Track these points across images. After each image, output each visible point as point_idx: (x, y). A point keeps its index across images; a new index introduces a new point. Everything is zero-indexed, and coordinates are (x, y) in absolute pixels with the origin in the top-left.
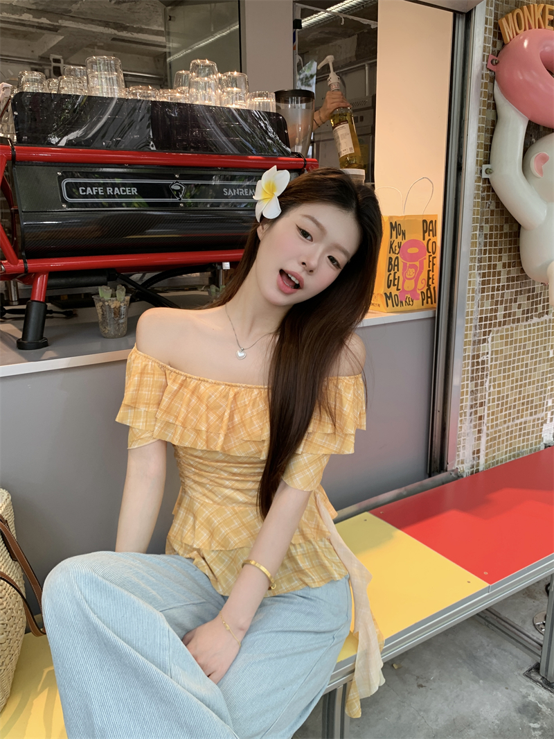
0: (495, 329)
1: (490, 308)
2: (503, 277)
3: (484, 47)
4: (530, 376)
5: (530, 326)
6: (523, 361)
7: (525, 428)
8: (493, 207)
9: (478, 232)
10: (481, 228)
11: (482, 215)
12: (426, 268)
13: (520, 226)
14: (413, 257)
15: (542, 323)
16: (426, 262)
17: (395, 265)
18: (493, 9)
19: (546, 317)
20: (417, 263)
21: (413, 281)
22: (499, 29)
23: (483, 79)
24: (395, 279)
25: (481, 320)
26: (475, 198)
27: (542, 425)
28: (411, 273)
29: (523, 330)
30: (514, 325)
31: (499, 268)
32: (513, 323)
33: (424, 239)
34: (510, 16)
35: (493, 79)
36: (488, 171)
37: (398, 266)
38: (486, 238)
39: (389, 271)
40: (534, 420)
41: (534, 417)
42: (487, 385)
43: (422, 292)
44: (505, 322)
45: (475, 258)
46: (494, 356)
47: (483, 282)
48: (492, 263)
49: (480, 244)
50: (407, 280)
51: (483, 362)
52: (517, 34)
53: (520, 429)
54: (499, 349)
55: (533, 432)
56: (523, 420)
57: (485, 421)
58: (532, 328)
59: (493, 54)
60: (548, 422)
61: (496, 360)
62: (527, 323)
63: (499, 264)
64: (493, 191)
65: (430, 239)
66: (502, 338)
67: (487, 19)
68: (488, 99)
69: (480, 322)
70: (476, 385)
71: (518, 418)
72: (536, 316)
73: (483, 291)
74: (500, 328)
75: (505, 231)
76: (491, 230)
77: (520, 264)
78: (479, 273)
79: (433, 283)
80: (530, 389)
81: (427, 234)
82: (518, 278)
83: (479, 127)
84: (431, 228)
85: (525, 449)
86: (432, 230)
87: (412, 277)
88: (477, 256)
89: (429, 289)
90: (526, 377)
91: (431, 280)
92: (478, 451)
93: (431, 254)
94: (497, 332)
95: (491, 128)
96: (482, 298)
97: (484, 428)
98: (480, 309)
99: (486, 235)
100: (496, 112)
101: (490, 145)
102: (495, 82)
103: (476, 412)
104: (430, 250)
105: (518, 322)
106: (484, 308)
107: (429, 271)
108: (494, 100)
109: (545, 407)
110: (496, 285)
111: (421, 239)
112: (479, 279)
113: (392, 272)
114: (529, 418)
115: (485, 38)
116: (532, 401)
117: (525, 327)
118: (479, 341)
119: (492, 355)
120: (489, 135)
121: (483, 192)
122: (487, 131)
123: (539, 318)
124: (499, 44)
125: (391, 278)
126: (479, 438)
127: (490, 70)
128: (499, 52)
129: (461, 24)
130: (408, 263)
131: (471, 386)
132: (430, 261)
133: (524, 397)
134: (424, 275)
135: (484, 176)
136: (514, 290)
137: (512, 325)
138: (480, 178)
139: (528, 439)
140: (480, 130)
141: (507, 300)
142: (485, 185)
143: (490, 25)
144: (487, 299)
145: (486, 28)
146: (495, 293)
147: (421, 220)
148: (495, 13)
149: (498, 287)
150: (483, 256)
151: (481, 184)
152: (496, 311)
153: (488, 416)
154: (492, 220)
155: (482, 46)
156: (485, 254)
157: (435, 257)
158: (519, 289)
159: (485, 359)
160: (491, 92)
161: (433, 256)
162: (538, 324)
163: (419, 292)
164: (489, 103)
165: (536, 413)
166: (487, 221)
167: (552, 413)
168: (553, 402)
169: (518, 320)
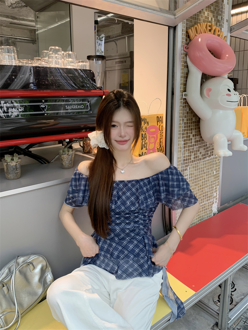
0: (190, 164)
1: (188, 155)
2: (193, 141)
3: (182, 41)
4: (206, 183)
5: (205, 161)
6: (203, 177)
7: (205, 207)
8: (188, 110)
9: (181, 122)
10: (183, 120)
11: (183, 114)
12: (159, 138)
13: (199, 119)
14: (153, 133)
15: (210, 159)
16: (159, 135)
17: (145, 137)
18: (185, 25)
19: (212, 157)
20: (155, 136)
21: (153, 144)
22: (188, 34)
23: (182, 55)
24: (145, 144)
25: (184, 160)
26: (180, 107)
27: (212, 205)
28: (152, 140)
29: (203, 163)
30: (199, 162)
31: (191, 137)
32: (198, 160)
33: (158, 125)
34: (193, 28)
35: (186, 55)
36: (185, 95)
37: (146, 137)
38: (185, 124)
39: (142, 140)
40: (209, 203)
41: (209, 201)
43: (158, 148)
44: (194, 161)
45: (181, 133)
46: (190, 176)
47: (185, 144)
48: (188, 135)
49: (182, 127)
50: (151, 144)
52: (196, 36)
53: (203, 207)
54: (192, 173)
55: (208, 208)
56: (204, 203)
58: (206, 162)
59: (186, 44)
60: (215, 203)
61: (191, 178)
62: (204, 160)
63: (191, 135)
64: (188, 103)
65: (160, 125)
66: (193, 167)
67: (183, 29)
68: (185, 64)
69: (184, 161)
71: (202, 203)
72: (208, 157)
73: (185, 148)
74: (192, 163)
75: (193, 120)
76: (187, 120)
77: (200, 134)
78: (183, 140)
79: (162, 144)
80: (206, 189)
81: (159, 123)
82: (199, 141)
83: (181, 76)
84: (160, 120)
85: (205, 216)
86: (161, 121)
87: (153, 142)
88: (181, 132)
89: (161, 147)
90: (204, 184)
91: (161, 143)
93: (161, 131)
94: (191, 165)
95: (186, 76)
96: (184, 151)
98: (183, 155)
99: (185, 123)
100: (188, 69)
101: (186, 84)
102: (187, 56)
104: (161, 130)
105: (200, 160)
106: (185, 155)
107: (160, 139)
108: (187, 64)
109: (213, 196)
110: (190, 144)
111: (156, 125)
112: (183, 143)
113: (144, 140)
114: (206, 202)
115: (182, 37)
116: (207, 195)
117: (203, 162)
118: (184, 170)
119: (189, 176)
120: (186, 79)
121: (183, 104)
122: (184, 77)
123: (209, 157)
124: (188, 40)
125: (144, 143)
127: (185, 51)
128: (188, 43)
129: (172, 31)
130: (151, 136)
132: (161, 135)
133: (204, 193)
134: (158, 141)
135: (184, 97)
136: (198, 146)
137: (197, 161)
138: (181, 98)
139: (206, 212)
140: (181, 77)
141: (195, 151)
142: (184, 101)
143: (184, 32)
144: (187, 151)
145: (183, 33)
146: (190, 148)
147: (156, 116)
148: (186, 27)
149: (191, 145)
150: (184, 132)
151: (182, 101)
152: (191, 156)
154: (188, 116)
155: (181, 41)
156: (185, 131)
157: (163, 133)
158: (200, 146)
159: (187, 178)
160: (186, 61)
161: (162, 132)
162: (209, 160)
163: (156, 149)
164: (185, 65)
165: (209, 199)
166: (185, 117)
167: (216, 199)
168: (217, 194)
169: (200, 159)
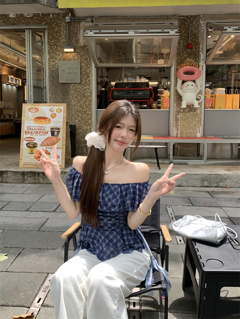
0: (181, 113)
1: (179, 109)
6: (189, 120)
7: (191, 133)
10: (176, 97)
11: (176, 94)
15: (194, 113)
23: (175, 75)
27: (196, 133)
29: (188, 114)
32: (185, 112)
34: (179, 66)
42: (179, 122)
44: (183, 112)
47: (177, 105)
48: (179, 102)
51: (178, 118)
54: (182, 117)
55: (193, 134)
56: (190, 131)
57: (179, 128)
58: (191, 114)
60: (198, 133)
61: (181, 119)
66: (183, 115)
68: (176, 78)
69: (177, 111)
70: (177, 122)
72: (192, 112)
73: (177, 106)
80: (192, 125)
83: (174, 82)
90: (190, 123)
92: (178, 134)
96: (177, 108)
97: (179, 130)
99: (177, 98)
103: (177, 127)
109: (197, 129)
110: (180, 105)
112: (176, 105)
114: (192, 131)
116: (192, 128)
118: (177, 115)
119: (180, 117)
126: (178, 132)
128: (177, 71)
131: (175, 122)
133: (190, 126)
142: (175, 90)
145: (175, 68)
148: (176, 66)
150: (176, 101)
152: (181, 110)
153: (180, 128)
155: (174, 71)
165: (194, 130)
166: (177, 96)
167: (199, 131)
168: (199, 129)
169: (187, 112)
